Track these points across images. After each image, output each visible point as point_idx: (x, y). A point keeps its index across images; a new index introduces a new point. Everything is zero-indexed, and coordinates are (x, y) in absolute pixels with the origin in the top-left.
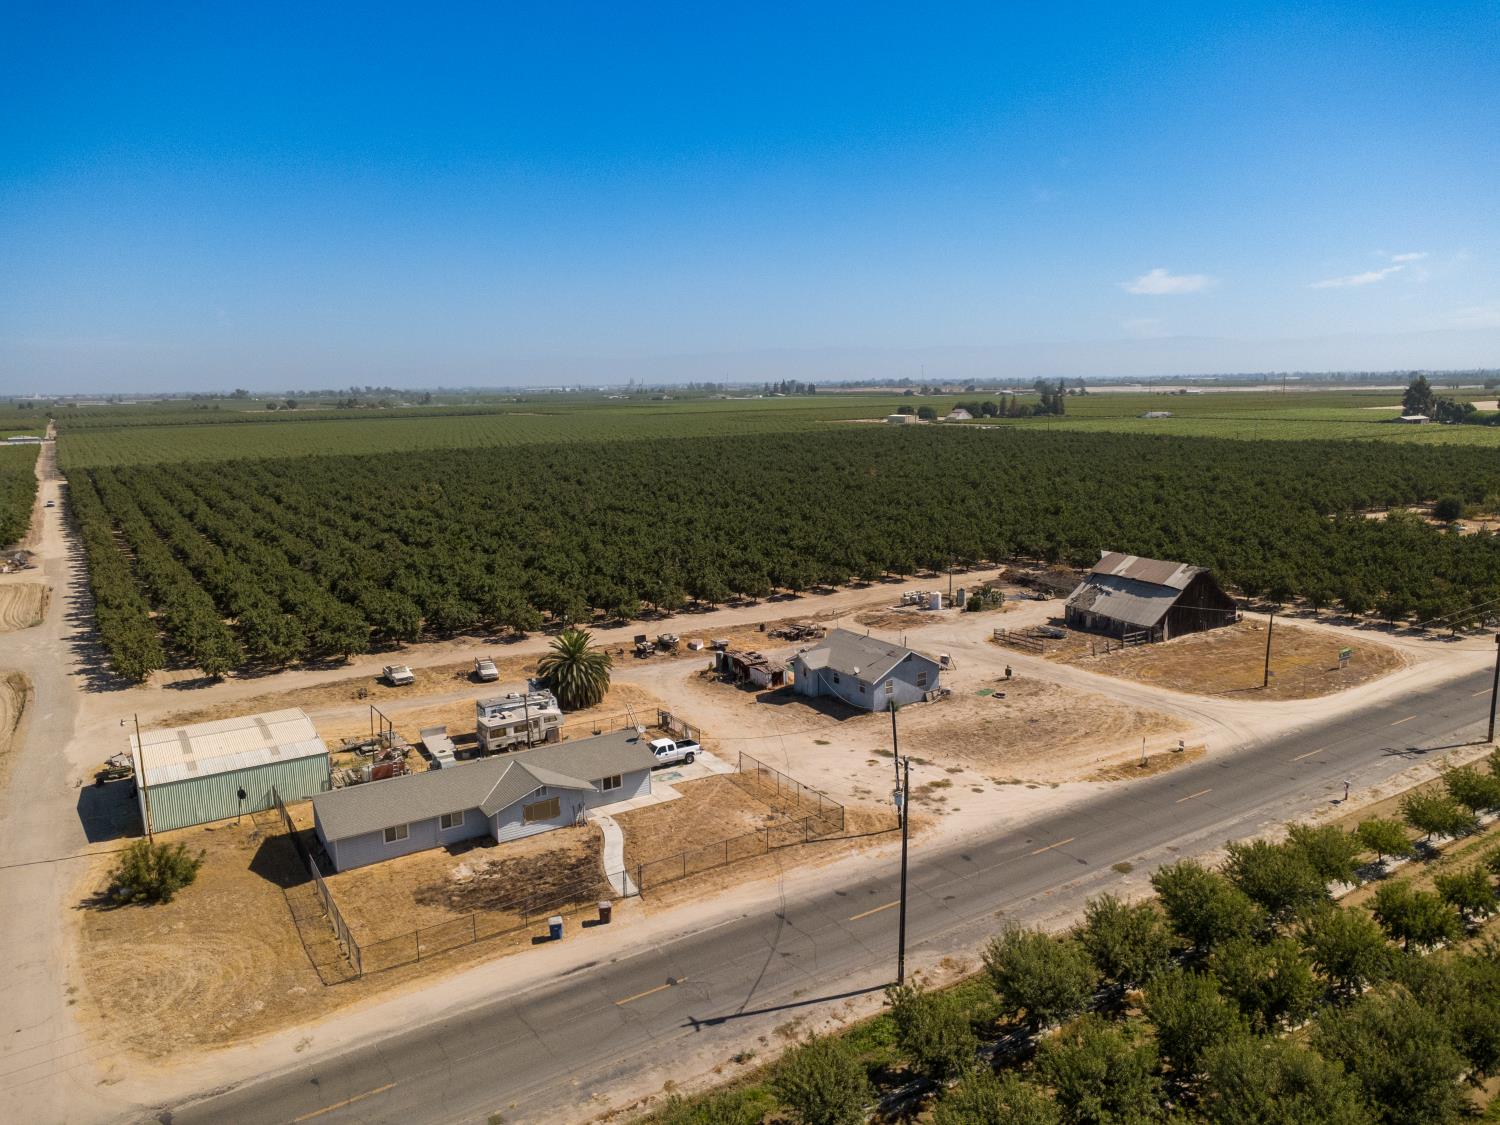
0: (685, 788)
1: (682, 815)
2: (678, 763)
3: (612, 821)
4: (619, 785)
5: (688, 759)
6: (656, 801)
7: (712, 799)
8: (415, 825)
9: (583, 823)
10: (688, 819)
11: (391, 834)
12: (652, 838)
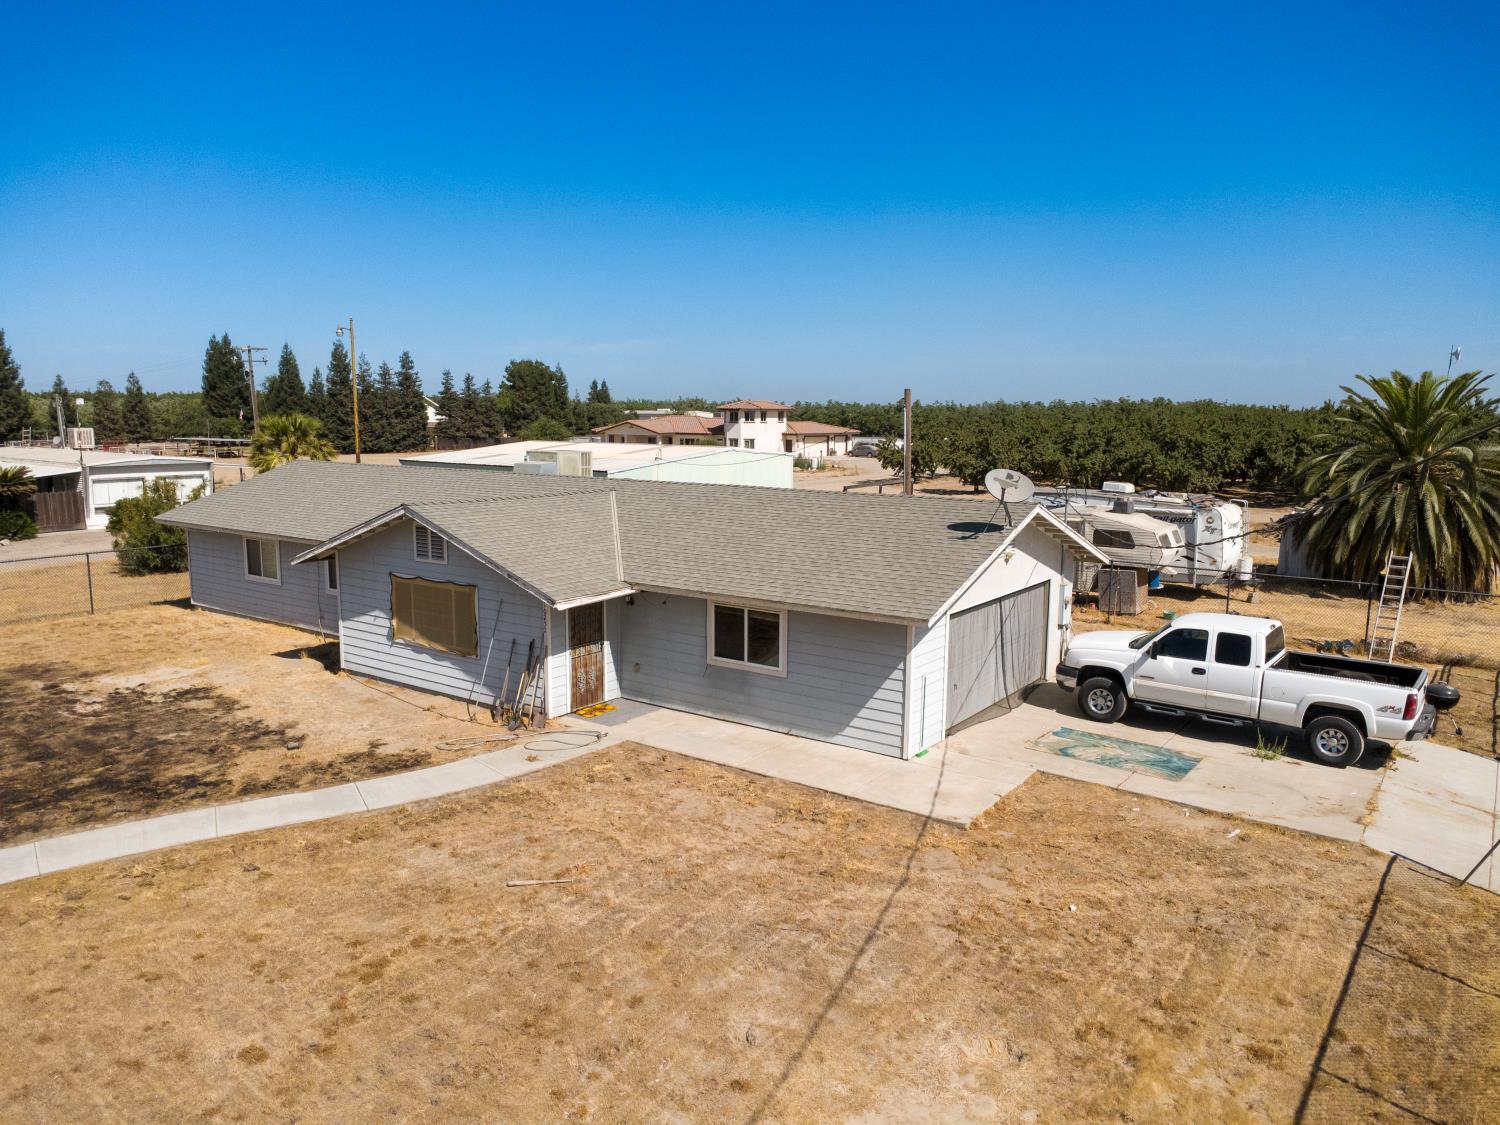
4: (773, 658)
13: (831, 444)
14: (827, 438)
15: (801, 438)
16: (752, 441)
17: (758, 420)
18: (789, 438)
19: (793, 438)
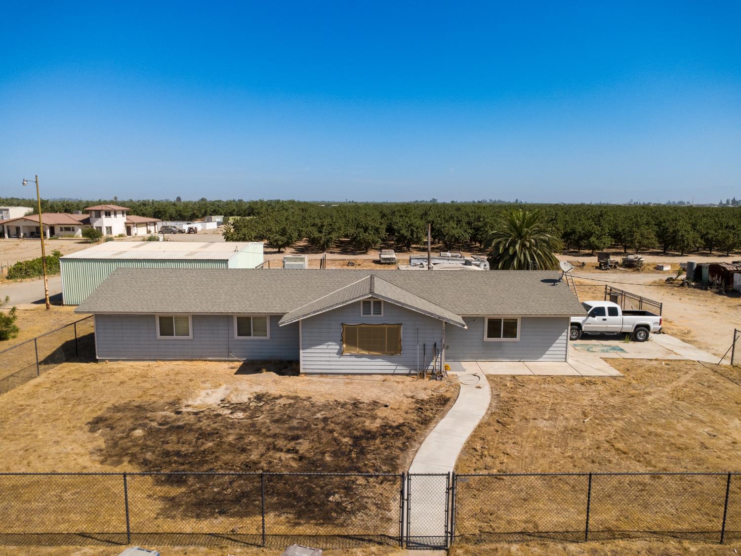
0: (628, 367)
1: (612, 401)
2: (621, 336)
3: (484, 381)
4: (514, 335)
5: (640, 334)
6: (571, 372)
7: (675, 390)
8: (200, 319)
9: (437, 375)
10: (621, 409)
11: (167, 324)
12: (541, 424)
13: (149, 227)
14: (147, 224)
15: (135, 225)
16: (110, 228)
17: (113, 216)
18: (128, 225)
19: (132, 225)
